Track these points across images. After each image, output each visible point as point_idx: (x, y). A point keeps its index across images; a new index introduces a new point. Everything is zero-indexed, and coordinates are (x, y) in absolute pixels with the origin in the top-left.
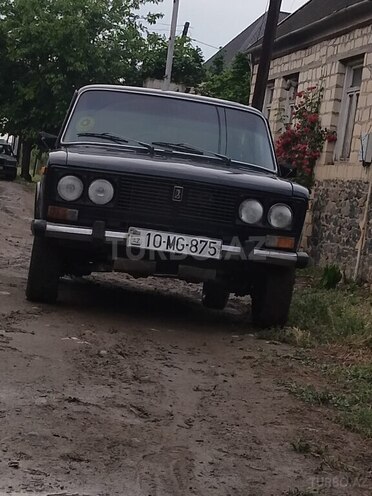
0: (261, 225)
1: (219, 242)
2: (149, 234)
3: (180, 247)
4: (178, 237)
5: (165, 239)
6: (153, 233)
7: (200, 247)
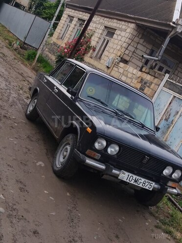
0: (169, 177)
1: (154, 183)
2: (129, 175)
3: (139, 183)
4: (139, 178)
5: (134, 178)
6: (131, 175)
7: (146, 184)
